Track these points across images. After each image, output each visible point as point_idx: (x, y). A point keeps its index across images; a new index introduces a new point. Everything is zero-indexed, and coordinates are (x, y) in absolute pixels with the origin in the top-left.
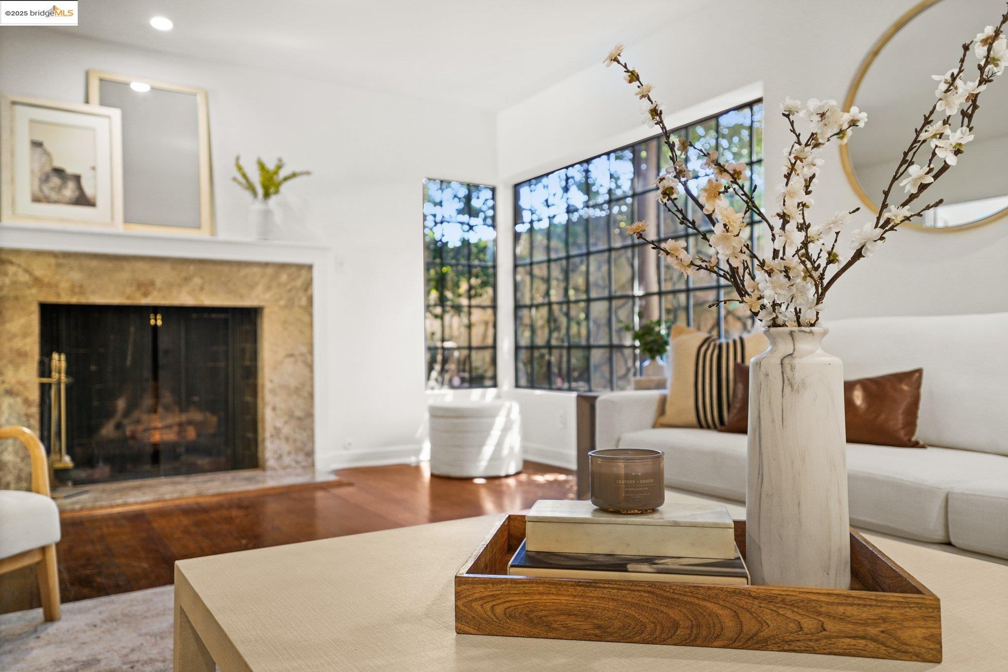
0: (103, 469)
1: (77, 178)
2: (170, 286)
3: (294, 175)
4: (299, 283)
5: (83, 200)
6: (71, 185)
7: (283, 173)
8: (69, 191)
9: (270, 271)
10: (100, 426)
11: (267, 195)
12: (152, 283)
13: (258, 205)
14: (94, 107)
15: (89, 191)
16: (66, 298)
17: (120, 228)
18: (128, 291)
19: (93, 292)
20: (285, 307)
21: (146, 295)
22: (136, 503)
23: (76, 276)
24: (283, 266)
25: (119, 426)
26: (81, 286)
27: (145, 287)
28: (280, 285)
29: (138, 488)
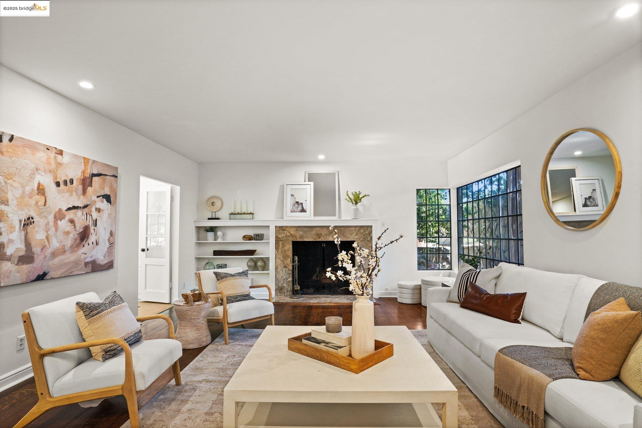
0: (311, 290)
1: (302, 204)
2: (326, 235)
3: (365, 196)
4: (367, 232)
5: (303, 211)
6: (300, 206)
7: (361, 196)
8: (300, 208)
9: (357, 229)
10: (312, 276)
11: (356, 203)
12: (321, 234)
13: (354, 207)
14: (307, 183)
15: (305, 208)
16: (299, 240)
17: (312, 218)
18: (315, 237)
19: (305, 238)
20: (363, 241)
21: (319, 238)
22: (312, 303)
23: (301, 233)
24: (362, 227)
25: (317, 276)
26: (302, 236)
27: (319, 235)
28: (360, 233)
29: (316, 298)
